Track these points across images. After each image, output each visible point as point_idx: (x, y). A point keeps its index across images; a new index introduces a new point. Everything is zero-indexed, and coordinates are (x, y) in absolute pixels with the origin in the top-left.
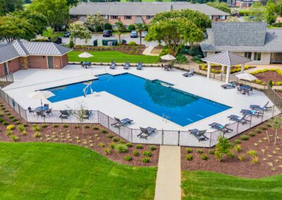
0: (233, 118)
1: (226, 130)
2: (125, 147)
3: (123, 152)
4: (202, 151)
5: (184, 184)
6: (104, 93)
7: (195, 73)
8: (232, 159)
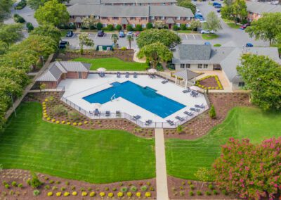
0: (186, 113)
1: (182, 120)
2: (140, 130)
3: (141, 132)
4: (171, 130)
5: (166, 143)
6: (120, 98)
7: (169, 80)
8: (184, 133)
